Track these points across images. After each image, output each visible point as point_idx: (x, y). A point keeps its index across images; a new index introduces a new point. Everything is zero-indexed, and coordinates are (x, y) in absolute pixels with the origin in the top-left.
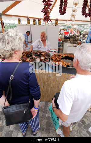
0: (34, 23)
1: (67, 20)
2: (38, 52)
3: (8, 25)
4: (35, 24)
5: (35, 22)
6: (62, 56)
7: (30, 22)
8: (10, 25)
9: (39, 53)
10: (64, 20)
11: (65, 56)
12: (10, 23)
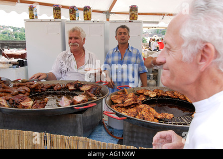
0: (73, 16)
1: (164, 15)
2: (71, 84)
3: (12, 30)
4: (73, 19)
5: (75, 15)
6: (148, 96)
7: (60, 14)
8: (16, 32)
9: (71, 88)
10: (156, 14)
11: (157, 96)
12: (18, 27)
